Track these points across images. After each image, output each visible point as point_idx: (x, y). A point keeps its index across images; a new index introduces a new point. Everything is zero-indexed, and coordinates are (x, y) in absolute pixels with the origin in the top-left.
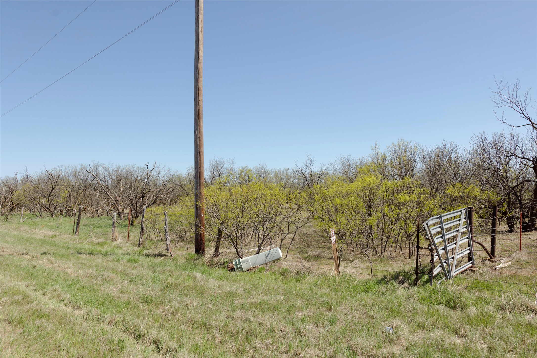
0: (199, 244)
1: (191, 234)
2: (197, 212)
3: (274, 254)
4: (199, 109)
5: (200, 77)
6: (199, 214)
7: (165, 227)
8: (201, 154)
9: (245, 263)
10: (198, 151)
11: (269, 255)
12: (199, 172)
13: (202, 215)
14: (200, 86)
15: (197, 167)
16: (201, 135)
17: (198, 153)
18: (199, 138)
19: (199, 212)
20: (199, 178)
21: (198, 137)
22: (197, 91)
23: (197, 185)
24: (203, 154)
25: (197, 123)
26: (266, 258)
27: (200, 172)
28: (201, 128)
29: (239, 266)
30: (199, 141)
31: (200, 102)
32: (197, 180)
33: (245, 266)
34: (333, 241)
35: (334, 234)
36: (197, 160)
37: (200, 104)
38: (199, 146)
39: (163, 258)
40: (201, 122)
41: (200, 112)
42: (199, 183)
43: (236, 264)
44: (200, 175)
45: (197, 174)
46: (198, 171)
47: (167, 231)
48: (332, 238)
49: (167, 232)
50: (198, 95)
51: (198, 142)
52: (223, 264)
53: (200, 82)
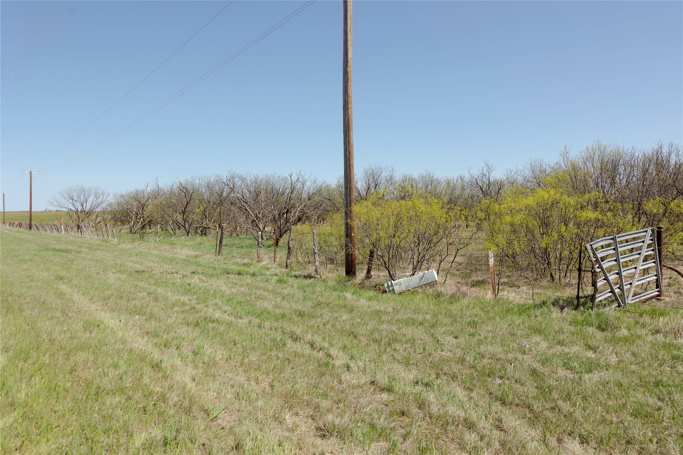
0: (350, 266)
1: (341, 256)
2: (348, 231)
3: (428, 276)
4: (348, 118)
5: (349, 82)
6: (349, 233)
7: (314, 247)
8: (351, 167)
9: (398, 285)
10: (348, 165)
11: (424, 278)
12: (349, 187)
13: (353, 235)
14: (349, 93)
15: (347, 183)
16: (351, 146)
17: (348, 167)
18: (350, 150)
19: (349, 231)
20: (349, 194)
21: (348, 149)
22: (346, 98)
23: (347, 202)
24: (353, 168)
25: (346, 134)
26: (420, 280)
27: (350, 188)
28: (350, 139)
29: (391, 289)
30: (349, 153)
31: (349, 110)
32: (347, 196)
33: (397, 289)
35: (492, 256)
36: (347, 174)
37: (349, 113)
38: (349, 159)
39: (312, 279)
40: (351, 132)
41: (350, 121)
42: (349, 200)
43: (388, 287)
44: (350, 191)
45: (347, 190)
46: (347, 186)
47: (315, 251)
48: (490, 260)
49: (315, 253)
50: (347, 103)
51: (348, 154)
52: (375, 287)
53: (349, 87)
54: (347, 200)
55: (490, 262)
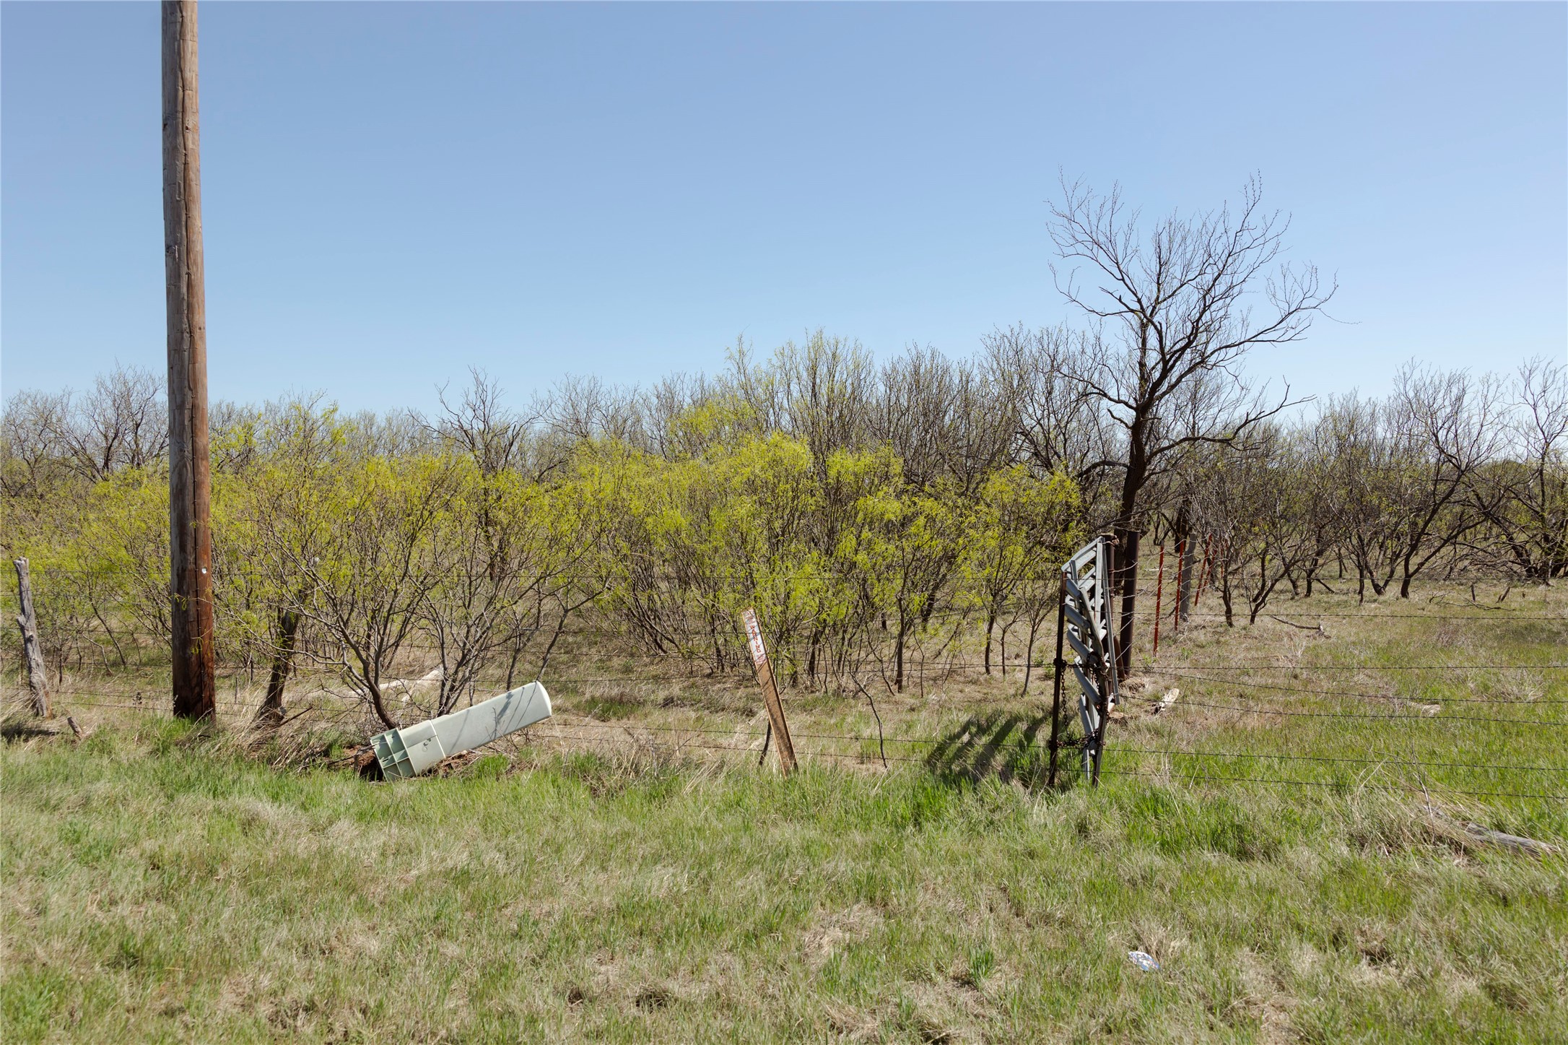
0: (194, 682)
1: (157, 645)
2: (184, 560)
3: (524, 704)
4: (186, 164)
5: (188, 37)
6: (191, 566)
7: (22, 619)
8: (197, 337)
9: (421, 744)
10: (185, 326)
11: (508, 711)
12: (188, 406)
13: (204, 571)
14: (188, 75)
15: (181, 389)
16: (195, 263)
17: (186, 336)
18: (189, 274)
19: (191, 559)
20: (188, 430)
21: (184, 270)
22: (176, 91)
23: (183, 457)
24: (202, 338)
25: (179, 216)
26: (497, 722)
27: (194, 407)
28: (194, 237)
29: (397, 757)
30: (189, 285)
31: (189, 136)
32: (181, 435)
33: (419, 757)
34: (756, 655)
35: (757, 630)
36: (181, 359)
37: (190, 145)
38: (190, 307)
39: (33, 742)
40: (195, 213)
41: (192, 175)
42: (188, 453)
43: (386, 751)
44: (192, 419)
45: (182, 414)
46: (183, 403)
47: (28, 634)
48: (753, 644)
49: (29, 640)
50: (180, 108)
51: (184, 290)
52: (326, 753)
53: (188, 56)
54: (182, 450)
55: (753, 649)
